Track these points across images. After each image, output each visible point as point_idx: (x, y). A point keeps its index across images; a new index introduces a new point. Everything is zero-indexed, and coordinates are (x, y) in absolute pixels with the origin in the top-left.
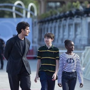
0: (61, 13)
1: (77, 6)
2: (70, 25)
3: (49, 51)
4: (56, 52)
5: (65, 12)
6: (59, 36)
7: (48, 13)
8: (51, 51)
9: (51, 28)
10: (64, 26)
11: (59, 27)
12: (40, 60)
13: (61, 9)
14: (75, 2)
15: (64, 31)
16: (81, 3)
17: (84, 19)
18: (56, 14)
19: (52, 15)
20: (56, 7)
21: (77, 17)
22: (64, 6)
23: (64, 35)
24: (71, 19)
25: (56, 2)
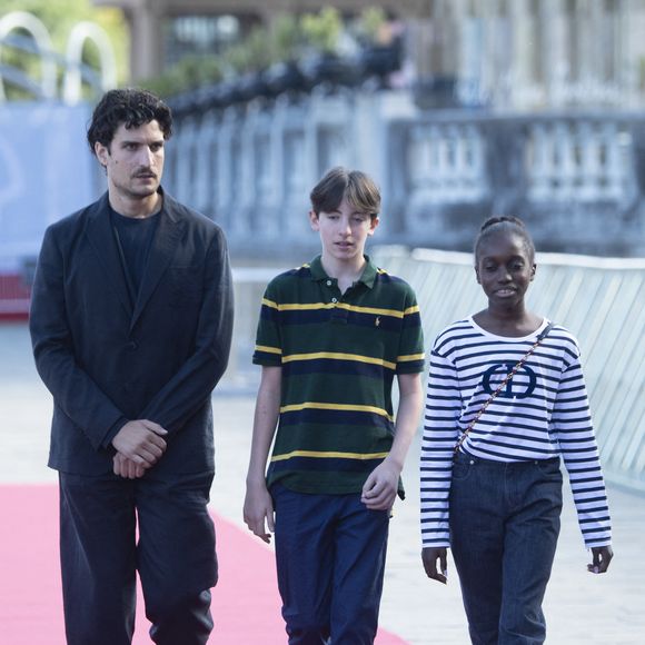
0: (240, 71)
1: (323, 36)
2: (291, 137)
3: (347, 307)
4: (400, 315)
5: (261, 69)
6: (234, 194)
7: (176, 73)
8: (357, 309)
9: (193, 153)
10: (261, 142)
11: (236, 148)
12: (275, 372)
13: (242, 53)
14: (316, 12)
15: (259, 170)
16: (348, 16)
17: (363, 103)
18: (216, 79)
19: (195, 86)
20: (217, 45)
21: (331, 93)
22: (257, 36)
23: (259, 192)
24: (294, 102)
25: (212, 14)
